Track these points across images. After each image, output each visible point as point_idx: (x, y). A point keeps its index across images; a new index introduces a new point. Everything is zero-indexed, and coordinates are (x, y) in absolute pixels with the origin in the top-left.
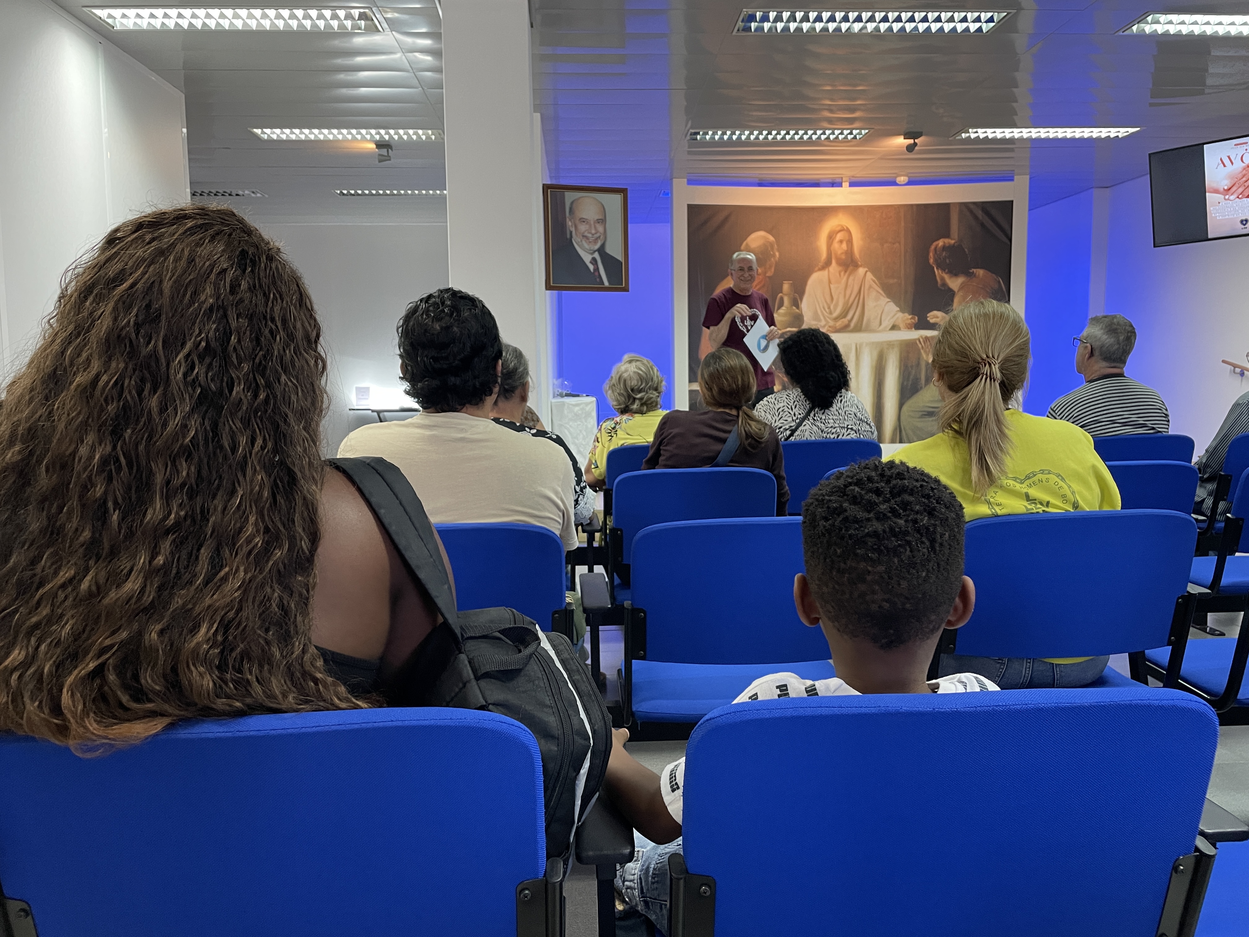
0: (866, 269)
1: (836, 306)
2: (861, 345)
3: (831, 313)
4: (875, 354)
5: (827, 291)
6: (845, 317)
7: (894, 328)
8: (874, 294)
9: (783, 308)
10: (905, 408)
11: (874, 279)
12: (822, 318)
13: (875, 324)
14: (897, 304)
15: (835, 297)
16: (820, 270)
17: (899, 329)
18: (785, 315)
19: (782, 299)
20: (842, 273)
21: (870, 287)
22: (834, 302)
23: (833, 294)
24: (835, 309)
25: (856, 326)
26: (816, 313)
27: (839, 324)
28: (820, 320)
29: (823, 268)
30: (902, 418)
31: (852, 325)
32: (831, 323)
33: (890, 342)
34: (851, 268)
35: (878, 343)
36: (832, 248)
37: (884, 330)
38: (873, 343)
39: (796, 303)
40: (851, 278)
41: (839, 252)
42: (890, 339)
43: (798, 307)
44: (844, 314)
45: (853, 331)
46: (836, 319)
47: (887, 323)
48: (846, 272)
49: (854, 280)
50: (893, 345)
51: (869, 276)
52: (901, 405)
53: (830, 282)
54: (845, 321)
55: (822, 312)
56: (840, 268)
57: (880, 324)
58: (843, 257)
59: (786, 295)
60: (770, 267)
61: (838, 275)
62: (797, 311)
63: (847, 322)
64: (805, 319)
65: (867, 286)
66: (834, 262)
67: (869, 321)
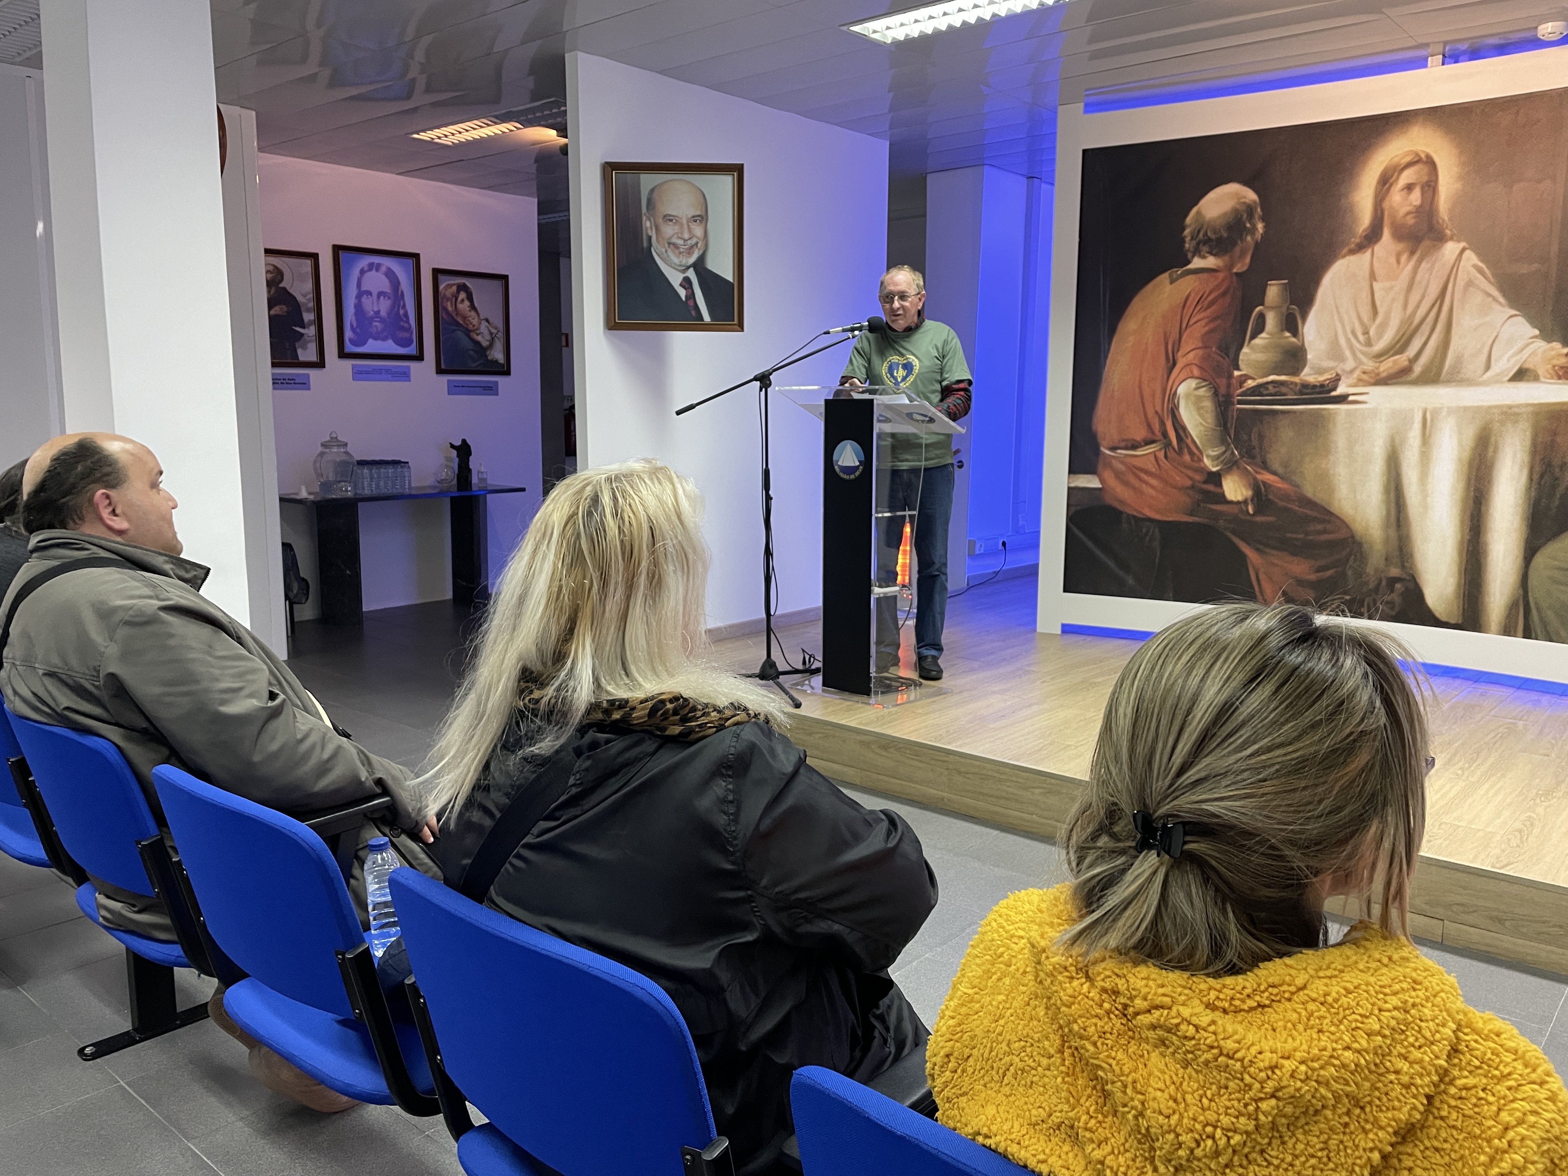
0: (1463, 244)
1: (1383, 327)
2: (1436, 412)
3: (1369, 343)
4: (1470, 434)
5: (1365, 294)
6: (1402, 350)
7: (1521, 375)
8: (1477, 298)
9: (1263, 335)
10: (1539, 559)
11: (1481, 264)
12: (1348, 353)
13: (1472, 368)
14: (1533, 321)
15: (1381, 310)
16: (1352, 252)
17: (1536, 378)
18: (1265, 348)
19: (1262, 317)
20: (1404, 258)
21: (1470, 284)
22: (1379, 320)
23: (1378, 303)
24: (1380, 335)
25: (1426, 371)
26: (1335, 343)
27: (1388, 366)
28: (1342, 359)
29: (1360, 248)
30: (1533, 581)
31: (1418, 369)
32: (1369, 365)
33: (1510, 407)
34: (1426, 243)
35: (1477, 410)
36: (1386, 205)
37: (1496, 380)
38: (1466, 409)
39: (1291, 324)
40: (1424, 265)
41: (1403, 211)
42: (1508, 402)
43: (1295, 332)
44: (1400, 345)
45: (1417, 382)
46: (1380, 356)
47: (1505, 364)
48: (1412, 253)
49: (1431, 269)
50: (1518, 414)
51: (1471, 258)
52: (1530, 551)
53: (1373, 277)
54: (1402, 360)
55: (1348, 341)
56: (1400, 246)
57: (1488, 367)
58: (1410, 220)
59: (1272, 308)
60: (1243, 254)
61: (1393, 260)
62: (1294, 340)
63: (1407, 363)
64: (1309, 357)
65: (1461, 283)
66: (1386, 233)
67: (1459, 360)
